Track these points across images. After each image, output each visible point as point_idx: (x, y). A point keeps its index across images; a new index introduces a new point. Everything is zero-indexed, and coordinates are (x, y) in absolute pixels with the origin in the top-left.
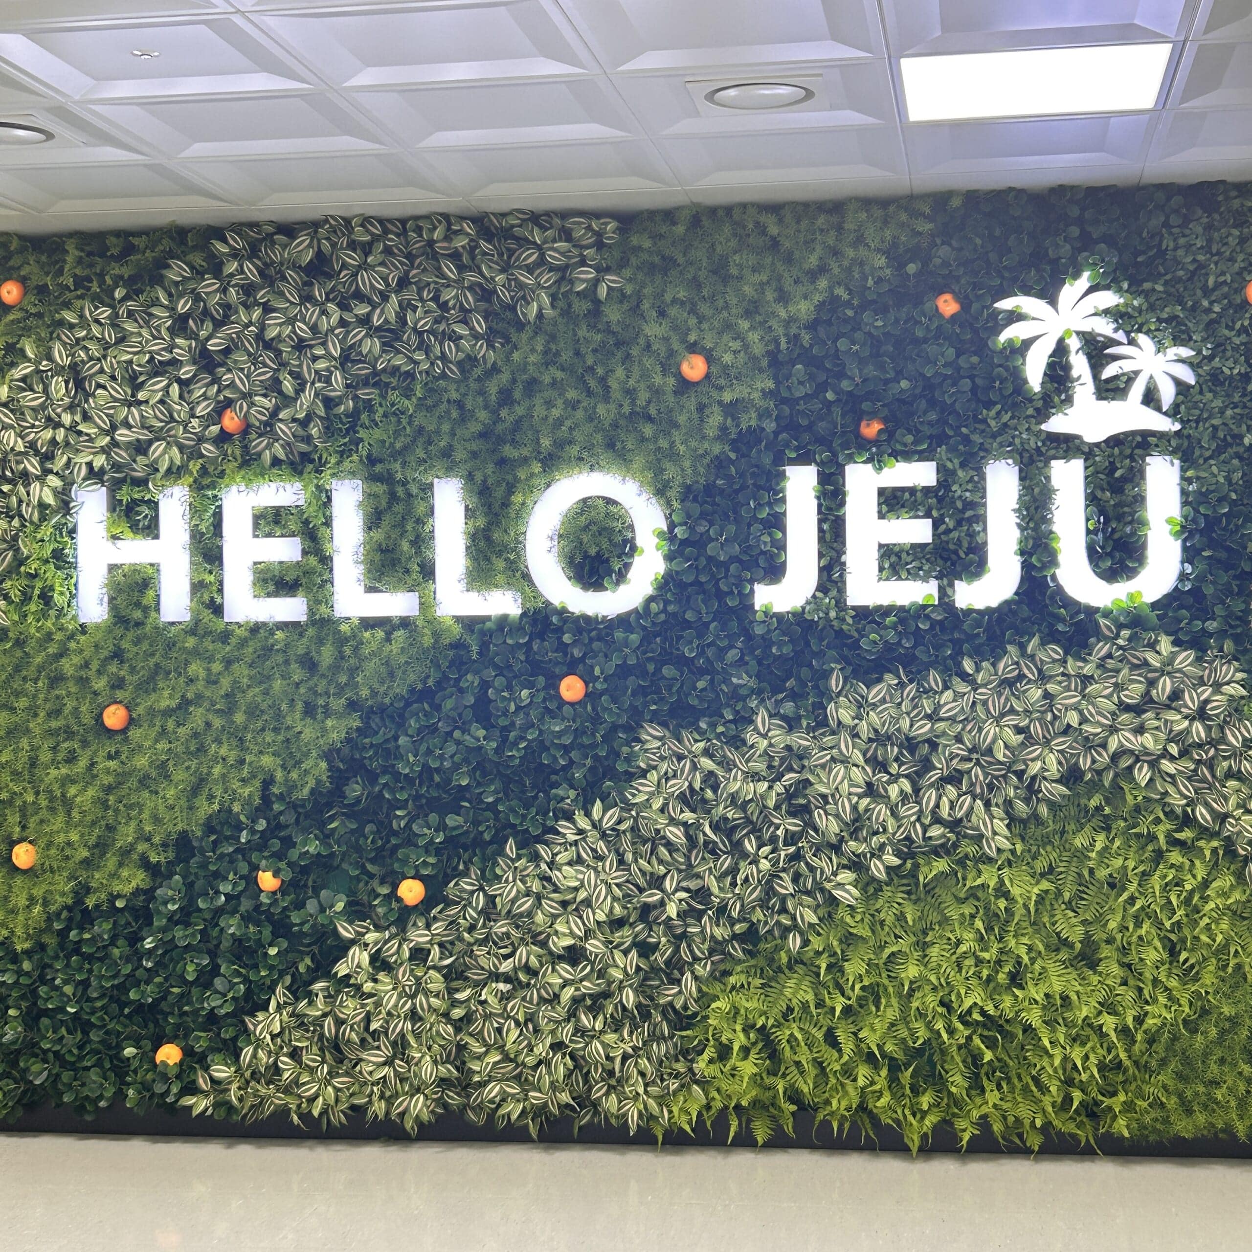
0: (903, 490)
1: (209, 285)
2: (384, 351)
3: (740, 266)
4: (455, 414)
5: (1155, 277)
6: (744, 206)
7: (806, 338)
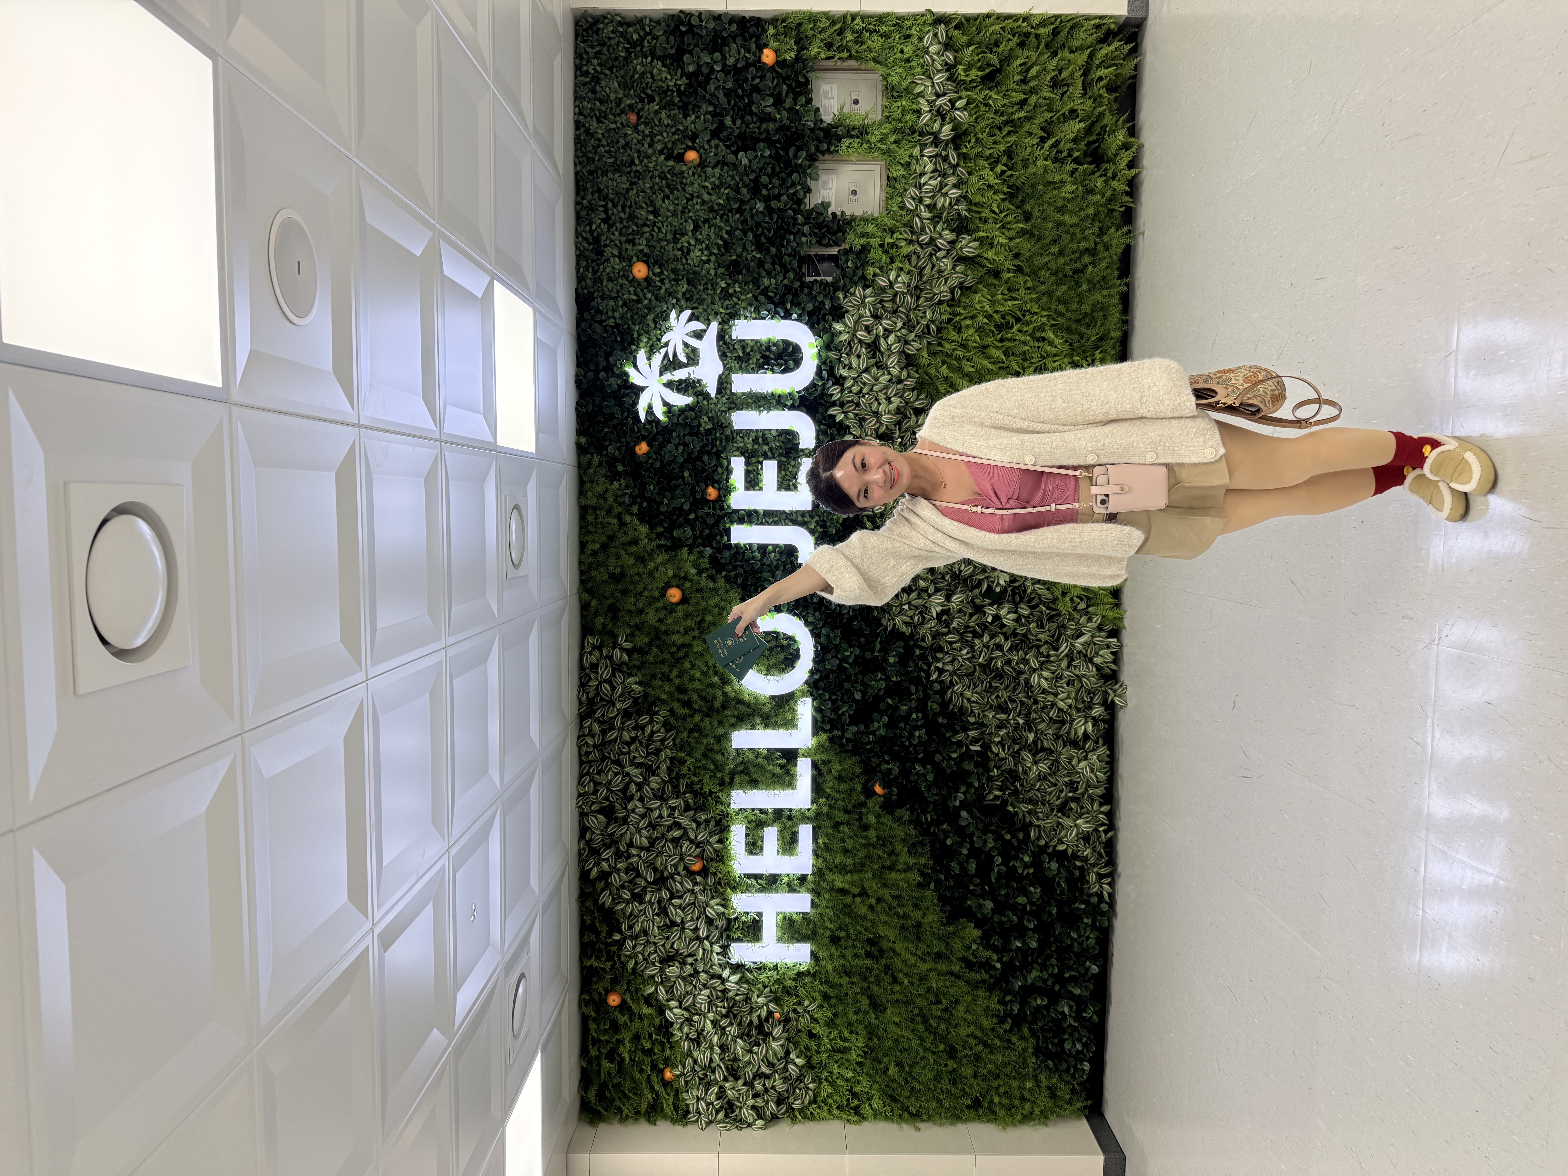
0: (746, 478)
1: (615, 880)
2: (658, 775)
3: (616, 566)
4: (696, 735)
5: (629, 331)
6: (580, 563)
7: (660, 529)
